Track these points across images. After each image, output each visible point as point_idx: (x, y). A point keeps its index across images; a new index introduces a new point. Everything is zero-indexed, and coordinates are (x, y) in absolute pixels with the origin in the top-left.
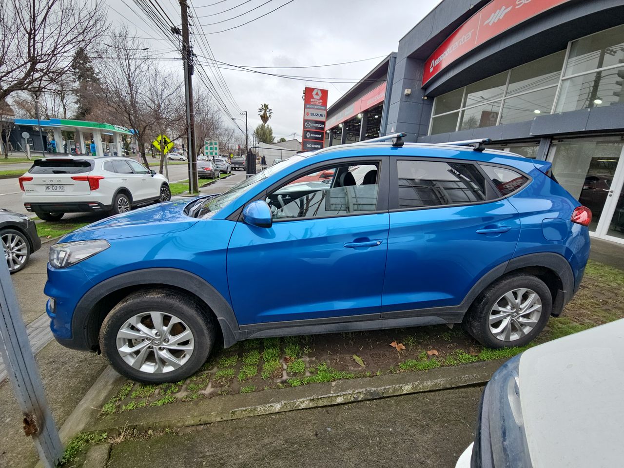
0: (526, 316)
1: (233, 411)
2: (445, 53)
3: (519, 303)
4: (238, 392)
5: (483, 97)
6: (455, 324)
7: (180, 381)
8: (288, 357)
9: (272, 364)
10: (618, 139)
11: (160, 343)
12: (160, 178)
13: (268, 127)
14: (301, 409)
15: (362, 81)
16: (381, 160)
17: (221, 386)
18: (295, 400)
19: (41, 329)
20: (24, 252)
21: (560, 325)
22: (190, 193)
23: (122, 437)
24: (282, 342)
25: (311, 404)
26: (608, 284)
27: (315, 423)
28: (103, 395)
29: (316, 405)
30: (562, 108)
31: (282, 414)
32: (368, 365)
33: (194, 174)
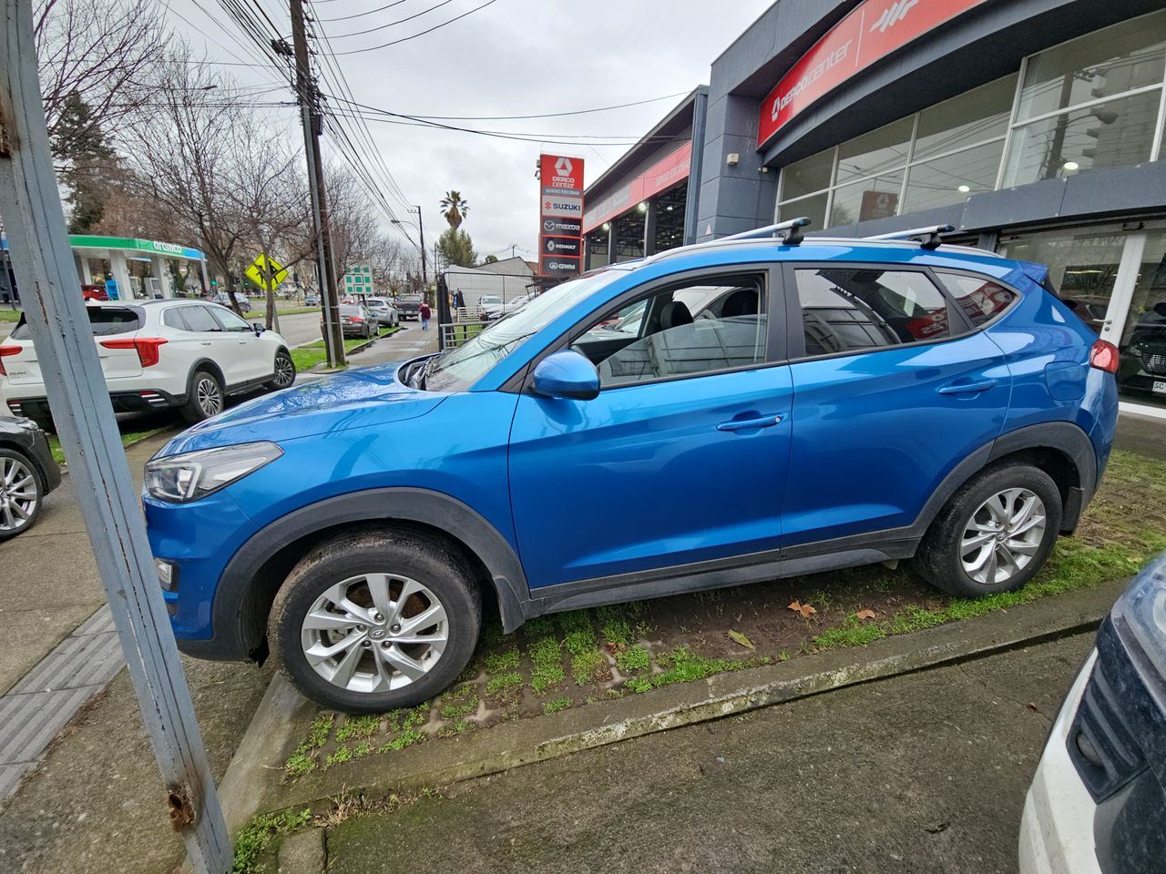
0: (1020, 537)
1: (541, 745)
2: (799, 84)
3: (1010, 515)
4: (540, 712)
5: (859, 166)
6: (901, 560)
7: (423, 703)
8: (612, 644)
9: (588, 659)
10: (1117, 228)
11: (385, 634)
12: (271, 339)
13: (463, 235)
14: (662, 731)
15: (644, 142)
16: (767, 270)
17: (504, 705)
18: (650, 716)
19: (105, 636)
20: (31, 492)
21: (1065, 552)
22: (329, 366)
23: (340, 814)
24: (594, 618)
25: (678, 720)
26: (1125, 480)
27: (694, 752)
28: (278, 744)
29: (687, 721)
30: (1014, 178)
31: (630, 743)
32: (758, 645)
33: (335, 328)
